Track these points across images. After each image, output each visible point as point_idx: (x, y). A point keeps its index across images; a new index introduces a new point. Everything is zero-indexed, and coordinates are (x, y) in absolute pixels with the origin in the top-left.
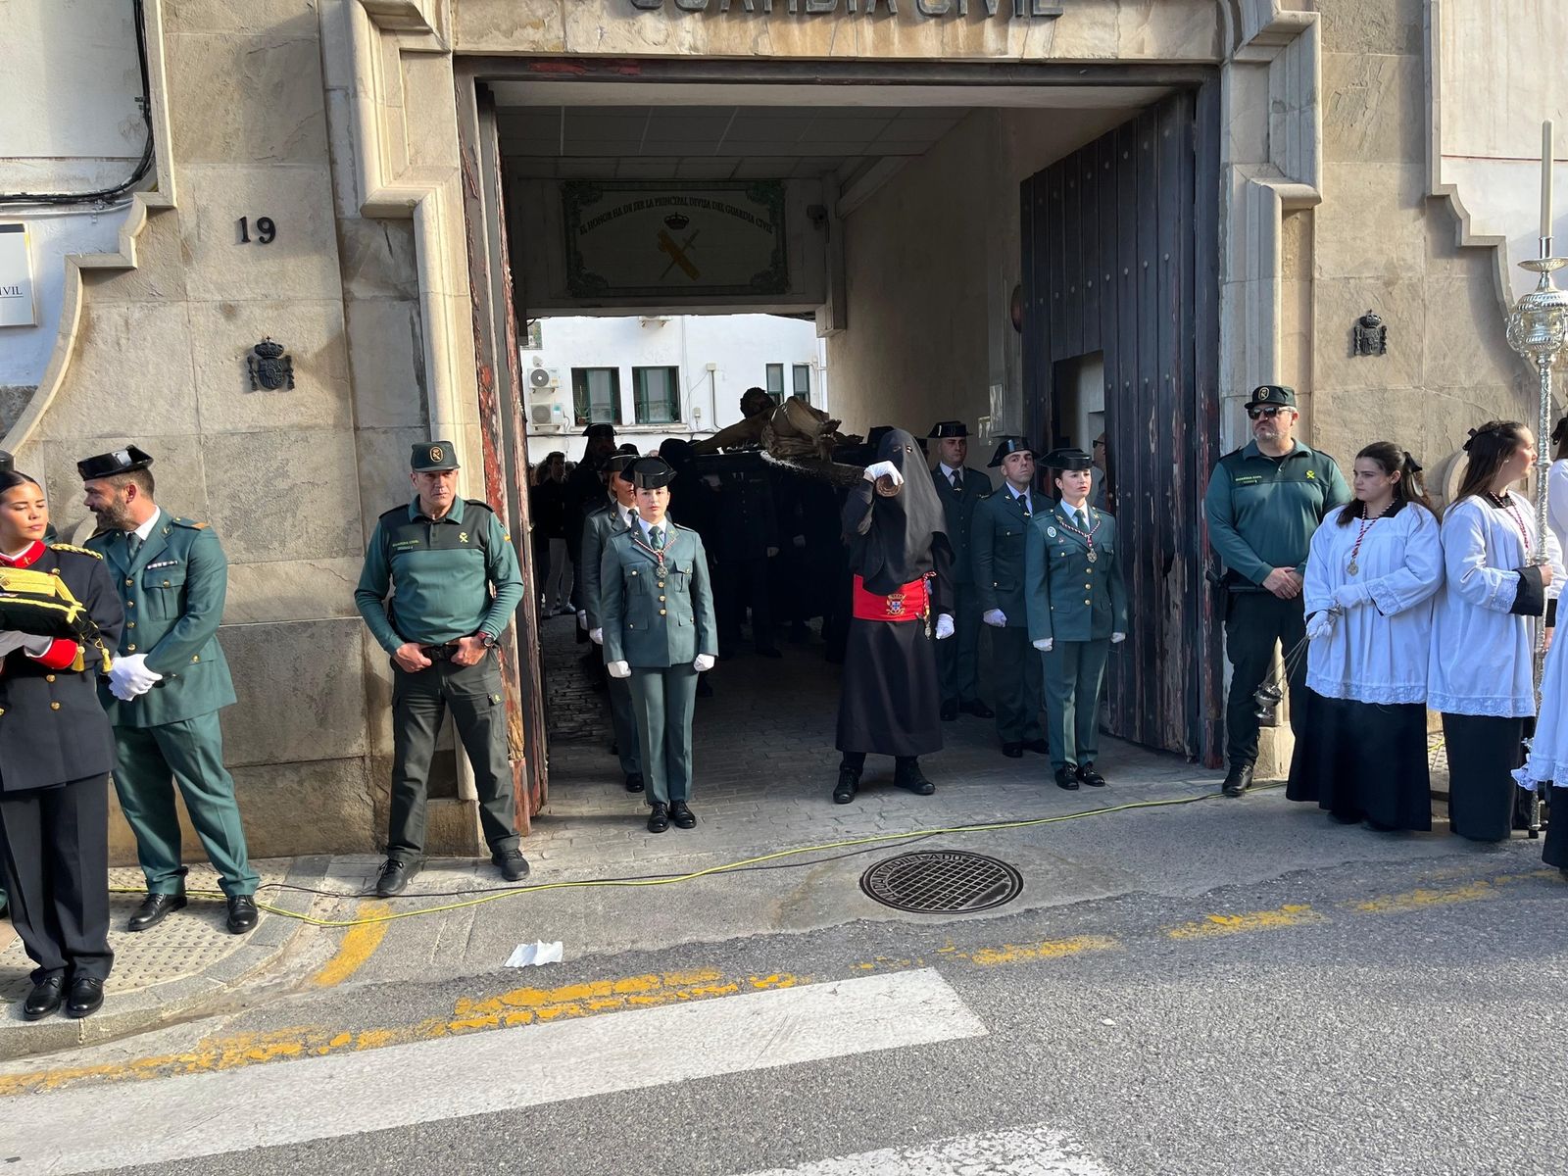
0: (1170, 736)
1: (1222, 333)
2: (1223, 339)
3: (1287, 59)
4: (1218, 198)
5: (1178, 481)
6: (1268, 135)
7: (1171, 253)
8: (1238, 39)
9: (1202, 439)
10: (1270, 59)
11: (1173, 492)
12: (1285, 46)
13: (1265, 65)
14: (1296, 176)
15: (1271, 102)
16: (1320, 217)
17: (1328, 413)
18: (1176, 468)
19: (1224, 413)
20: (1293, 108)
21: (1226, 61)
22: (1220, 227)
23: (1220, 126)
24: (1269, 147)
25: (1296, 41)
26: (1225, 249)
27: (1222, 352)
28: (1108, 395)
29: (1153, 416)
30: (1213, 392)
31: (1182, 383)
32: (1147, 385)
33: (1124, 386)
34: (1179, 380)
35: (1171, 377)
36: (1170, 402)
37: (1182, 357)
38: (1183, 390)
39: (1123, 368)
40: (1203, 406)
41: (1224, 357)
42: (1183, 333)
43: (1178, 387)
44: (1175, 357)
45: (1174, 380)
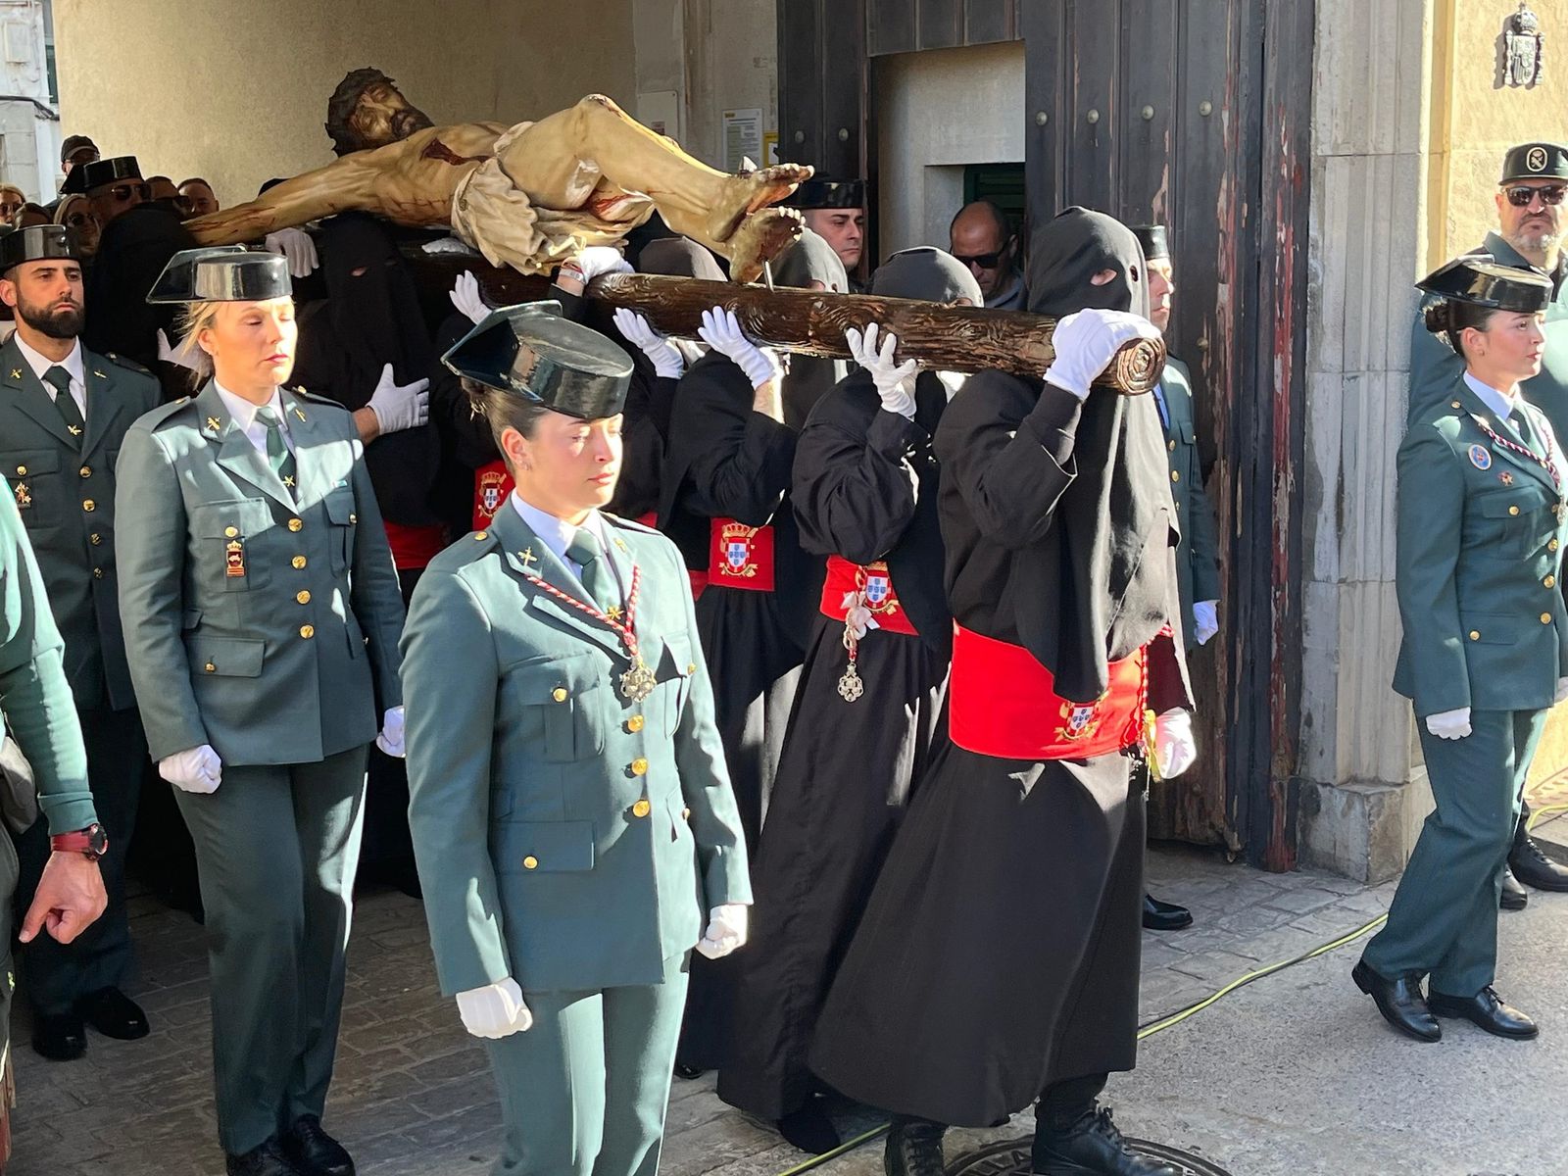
0: (1192, 813)
1: (1322, 27)
2: (1323, 41)
5: (1227, 320)
9: (1281, 235)
11: (1216, 340)
17: (1466, 192)
18: (1224, 293)
19: (1322, 185)
27: (1321, 66)
28: (1037, 137)
29: (1165, 186)
30: (1302, 143)
31: (1242, 122)
32: (1148, 121)
33: (1084, 118)
34: (1235, 116)
35: (1217, 110)
36: (1212, 159)
37: (1245, 70)
38: (1243, 137)
39: (1081, 83)
40: (1285, 172)
41: (1325, 77)
42: (1246, 20)
43: (1234, 131)
44: (1230, 70)
45: (1226, 116)
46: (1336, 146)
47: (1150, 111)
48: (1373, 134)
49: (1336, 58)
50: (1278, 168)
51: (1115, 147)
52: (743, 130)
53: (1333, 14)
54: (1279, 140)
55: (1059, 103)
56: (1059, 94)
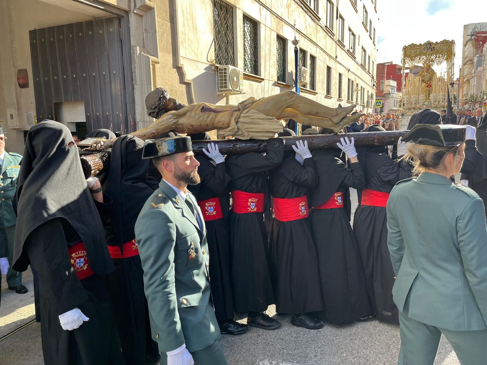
1: (136, 100)
2: (136, 102)
3: (147, 16)
4: (131, 56)
6: (144, 39)
7: (116, 71)
8: (135, 6)
10: (143, 15)
12: (146, 12)
13: (141, 16)
14: (152, 54)
15: (144, 29)
16: (157, 68)
19: (138, 126)
20: (150, 33)
21: (131, 12)
22: (133, 66)
23: (130, 33)
24: (144, 43)
25: (150, 11)
26: (135, 73)
27: (136, 107)
28: (87, 117)
29: (111, 126)
30: (134, 119)
31: (124, 116)
32: (107, 115)
33: (96, 115)
34: (122, 114)
35: (119, 113)
36: (119, 122)
37: (123, 107)
38: (124, 118)
39: (95, 109)
40: (132, 124)
41: (137, 108)
42: (123, 99)
43: (123, 117)
44: (121, 107)
45: (121, 114)
46: (140, 120)
47: (108, 114)
48: (146, 118)
49: (138, 106)
50: (130, 123)
51: (102, 119)
52: (30, 116)
53: (137, 98)
54: (130, 119)
55: (91, 112)
56: (91, 110)
